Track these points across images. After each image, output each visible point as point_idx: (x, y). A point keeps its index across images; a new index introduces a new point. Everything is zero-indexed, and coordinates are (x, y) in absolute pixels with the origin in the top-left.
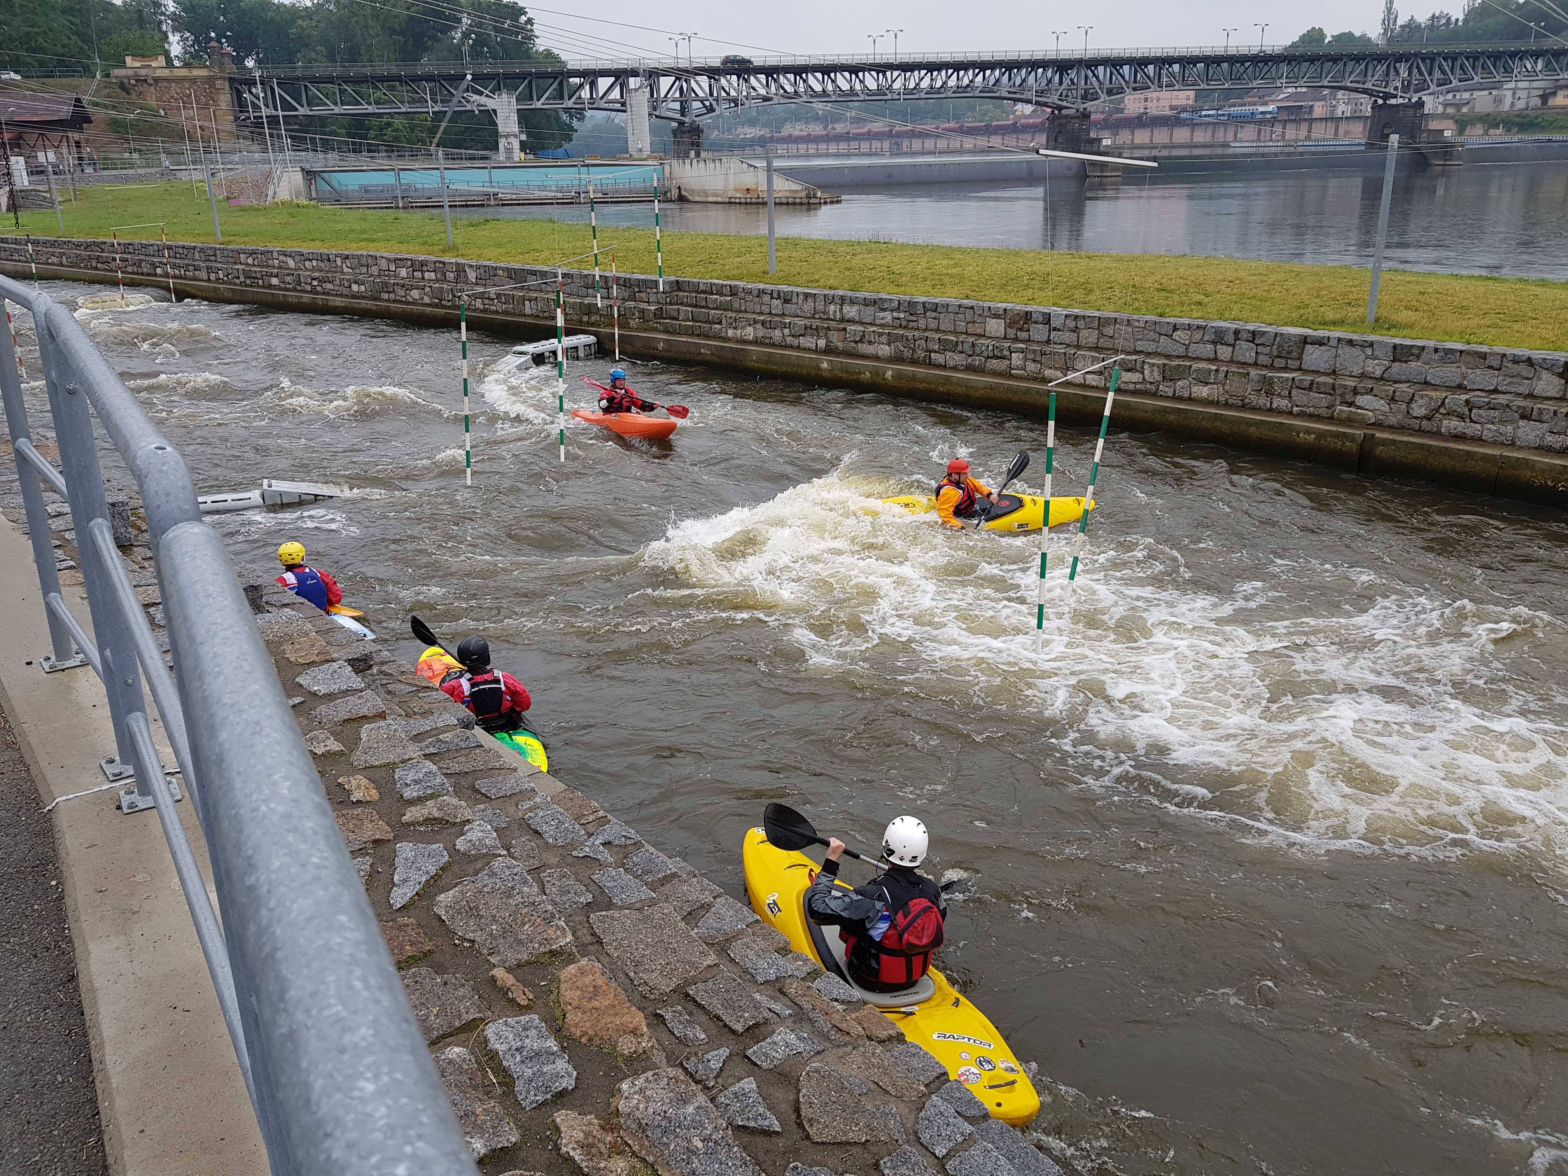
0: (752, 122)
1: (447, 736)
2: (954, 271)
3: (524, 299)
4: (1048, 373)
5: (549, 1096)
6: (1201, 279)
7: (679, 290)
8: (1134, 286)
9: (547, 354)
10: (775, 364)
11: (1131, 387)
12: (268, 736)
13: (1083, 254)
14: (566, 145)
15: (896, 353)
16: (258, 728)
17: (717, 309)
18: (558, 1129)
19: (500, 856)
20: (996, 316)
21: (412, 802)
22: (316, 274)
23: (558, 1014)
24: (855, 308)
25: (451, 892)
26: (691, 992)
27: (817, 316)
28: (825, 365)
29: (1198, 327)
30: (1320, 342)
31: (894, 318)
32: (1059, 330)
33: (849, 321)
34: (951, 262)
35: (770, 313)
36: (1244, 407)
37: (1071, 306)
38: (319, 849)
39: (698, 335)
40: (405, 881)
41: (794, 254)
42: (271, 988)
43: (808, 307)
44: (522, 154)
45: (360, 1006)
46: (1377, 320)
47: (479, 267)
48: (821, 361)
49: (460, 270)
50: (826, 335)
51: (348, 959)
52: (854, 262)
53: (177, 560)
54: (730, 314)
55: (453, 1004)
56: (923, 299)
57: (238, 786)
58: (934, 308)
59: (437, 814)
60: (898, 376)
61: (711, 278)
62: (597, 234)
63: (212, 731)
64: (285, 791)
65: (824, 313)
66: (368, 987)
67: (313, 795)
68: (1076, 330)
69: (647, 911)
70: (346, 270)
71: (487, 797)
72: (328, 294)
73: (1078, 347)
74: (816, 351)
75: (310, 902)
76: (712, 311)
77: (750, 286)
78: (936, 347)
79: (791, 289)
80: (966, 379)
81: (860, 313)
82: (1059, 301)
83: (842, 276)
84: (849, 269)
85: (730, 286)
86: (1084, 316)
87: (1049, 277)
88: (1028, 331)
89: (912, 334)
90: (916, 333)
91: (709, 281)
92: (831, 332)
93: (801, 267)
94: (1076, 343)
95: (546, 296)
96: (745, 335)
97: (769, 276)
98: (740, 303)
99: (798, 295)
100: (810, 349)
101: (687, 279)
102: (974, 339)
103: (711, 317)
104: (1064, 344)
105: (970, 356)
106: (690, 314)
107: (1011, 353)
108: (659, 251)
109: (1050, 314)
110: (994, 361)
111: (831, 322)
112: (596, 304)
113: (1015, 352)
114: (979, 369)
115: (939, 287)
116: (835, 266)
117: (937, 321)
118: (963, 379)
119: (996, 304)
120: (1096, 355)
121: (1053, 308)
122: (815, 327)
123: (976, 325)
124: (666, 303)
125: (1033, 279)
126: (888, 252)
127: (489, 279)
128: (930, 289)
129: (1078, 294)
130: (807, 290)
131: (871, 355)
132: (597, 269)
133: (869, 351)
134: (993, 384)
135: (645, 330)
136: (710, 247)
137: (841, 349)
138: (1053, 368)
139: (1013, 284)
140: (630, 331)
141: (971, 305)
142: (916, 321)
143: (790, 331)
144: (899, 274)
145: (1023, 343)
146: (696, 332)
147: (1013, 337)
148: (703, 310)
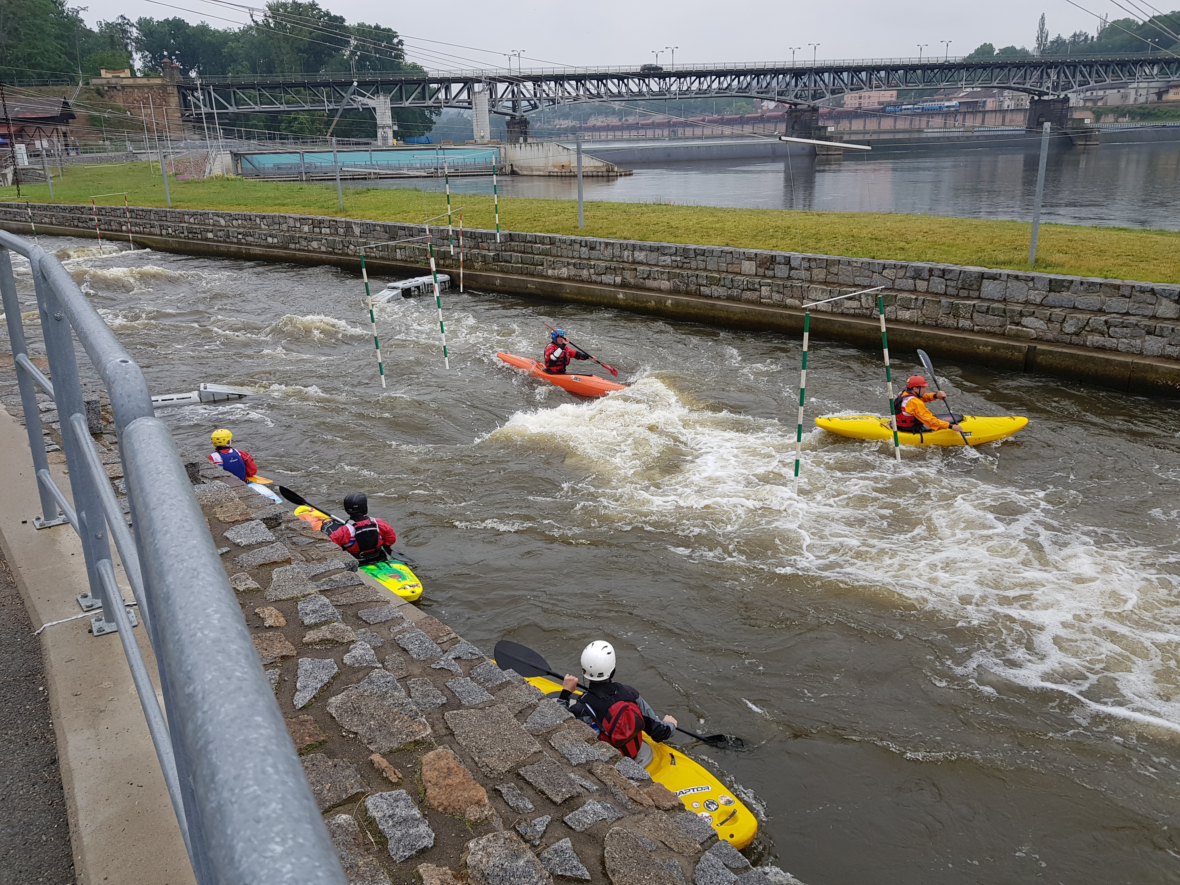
0: (566, 116)
1: (337, 577)
2: (717, 225)
3: (396, 248)
4: (789, 301)
5: (414, 852)
6: (904, 230)
7: (512, 240)
8: (853, 236)
9: (413, 289)
10: (584, 295)
11: (852, 311)
12: (203, 579)
13: (814, 212)
14: (427, 134)
15: (674, 287)
16: (196, 574)
17: (540, 254)
18: (420, 878)
19: (377, 668)
20: (750, 259)
21: (310, 627)
22: (241, 230)
23: (421, 789)
24: (644, 253)
25: (339, 696)
26: (521, 773)
27: (615, 259)
28: (621, 296)
29: (902, 267)
30: (994, 278)
31: (672, 261)
32: (797, 269)
33: (639, 263)
34: (716, 219)
35: (580, 258)
36: (937, 326)
37: (806, 251)
38: (241, 666)
39: (526, 274)
40: (305, 687)
41: (598, 214)
42: (205, 772)
43: (608, 252)
44: (395, 141)
45: (272, 786)
46: (1036, 261)
47: (362, 224)
48: (618, 293)
49: (348, 226)
50: (622, 274)
51: (262, 750)
52: (642, 219)
53: (136, 446)
54: (550, 258)
55: (340, 781)
56: (693, 247)
57: (180, 618)
58: (702, 253)
59: (329, 637)
60: (676, 304)
61: (535, 232)
62: (451, 199)
63: (161, 575)
64: (216, 622)
65: (620, 257)
66: (277, 772)
67: (237, 625)
68: (809, 269)
69: (488, 710)
70: (263, 227)
71: (366, 622)
72: (250, 245)
73: (811, 281)
74: (615, 285)
75: (234, 706)
76: (536, 256)
77: (565, 238)
78: (704, 282)
79: (595, 239)
80: (728, 306)
81: (647, 257)
82: (797, 248)
83: (633, 230)
84: (638, 224)
85: (550, 237)
86: (815, 259)
87: (789, 230)
88: (774, 270)
89: (686, 273)
90: (689, 272)
91: (534, 234)
92: (625, 271)
93: (603, 223)
94: (809, 279)
95: (412, 246)
96: (561, 274)
97: (578, 230)
98: (557, 250)
99: (600, 244)
100: (609, 284)
101: (518, 233)
102: (732, 276)
103: (535, 261)
104: (800, 280)
105: (730, 289)
106: (520, 258)
107: (761, 286)
108: (496, 213)
109: (790, 257)
110: (748, 293)
111: (625, 264)
112: (450, 251)
113: (764, 286)
114: (737, 299)
115: (706, 238)
116: (628, 222)
117: (704, 263)
118: (725, 306)
119: (749, 250)
120: (825, 287)
121: (792, 253)
122: (613, 268)
123: (734, 266)
124: (502, 250)
125: (777, 231)
126: (668, 211)
127: (370, 233)
128: (699, 239)
129: (811, 242)
130: (607, 240)
131: (655, 289)
132: (450, 225)
133: (654, 286)
134: (748, 309)
135: (486, 270)
136: (534, 209)
137: (633, 284)
138: (792, 297)
139: (761, 236)
140: (475, 272)
141: (731, 250)
142: (689, 263)
143: (595, 271)
144: (676, 228)
145: (770, 279)
146: (524, 272)
147: (762, 274)
148: (529, 255)
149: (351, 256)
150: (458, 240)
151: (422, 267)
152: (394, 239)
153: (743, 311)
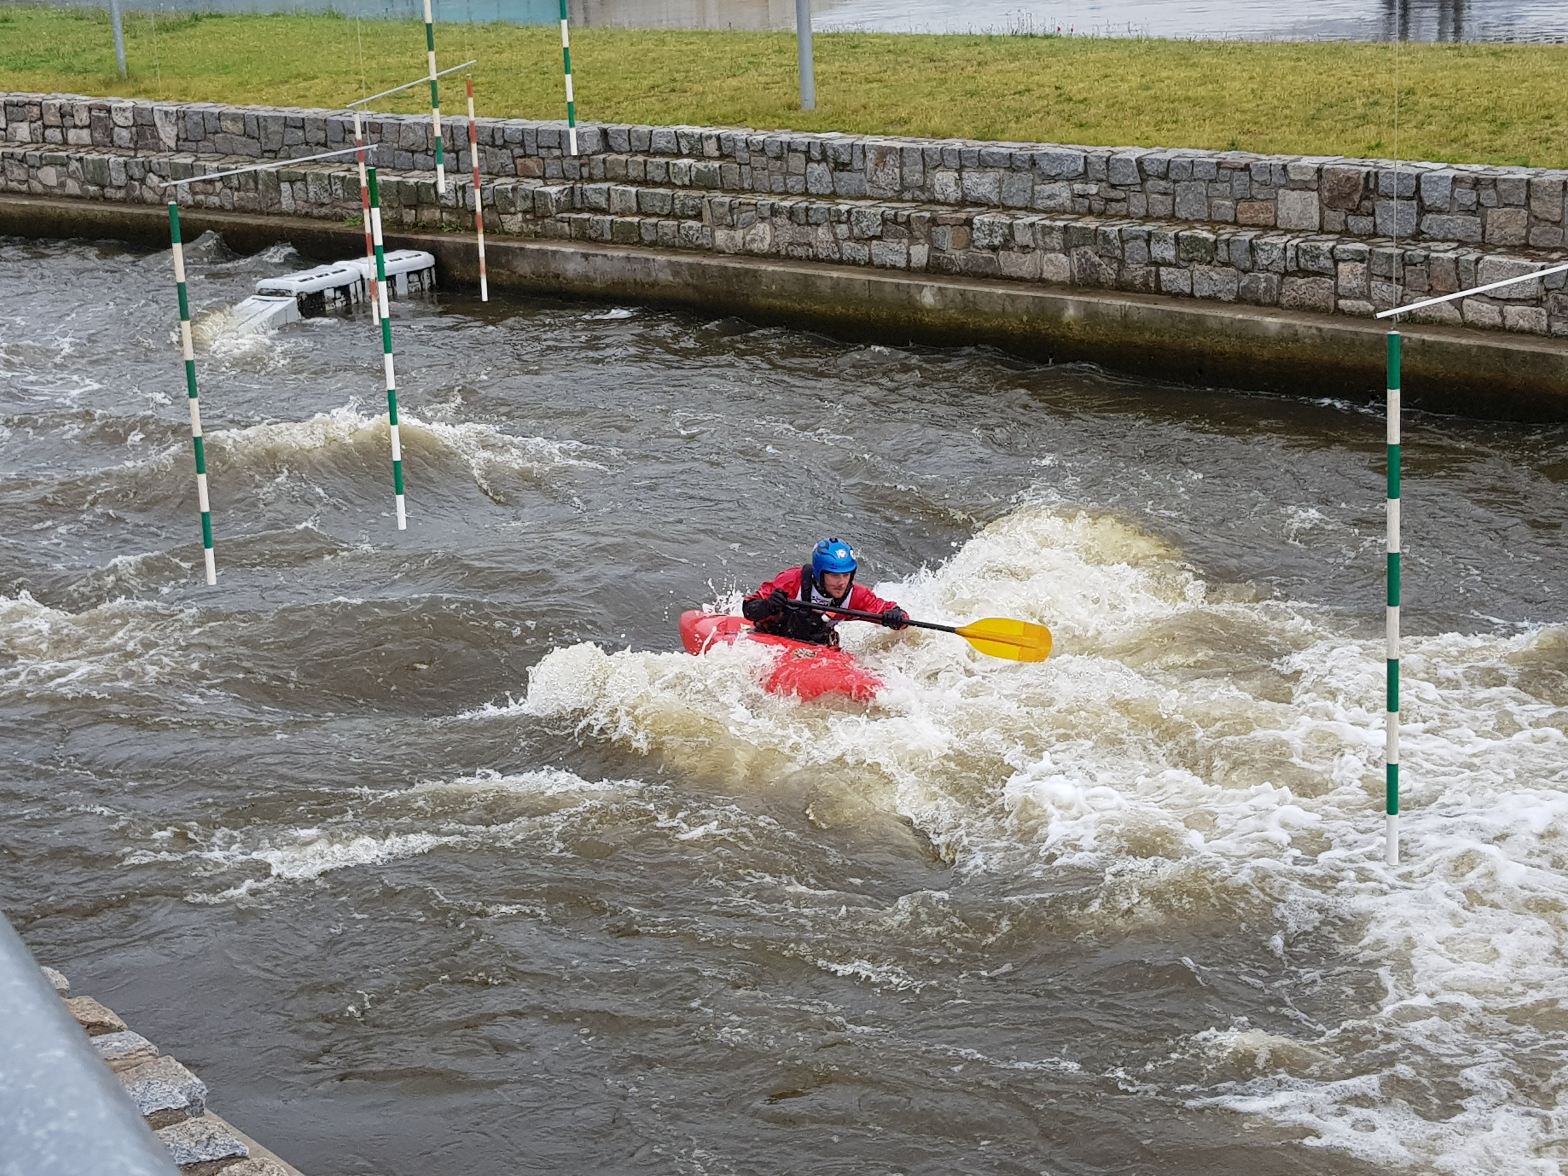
2: (1201, 91)
3: (278, 177)
7: (608, 148)
15: (1082, 269)
17: (691, 186)
20: (1301, 185)
24: (990, 176)
27: (907, 196)
28: (926, 300)
31: (1075, 196)
32: (1440, 211)
33: (976, 204)
34: (1195, 74)
35: (806, 193)
37: (1467, 158)
39: (653, 244)
41: (853, 67)
43: (888, 177)
47: (182, 116)
48: (921, 290)
49: (143, 123)
50: (929, 237)
52: (982, 79)
54: (718, 197)
56: (1133, 153)
60: (1091, 318)
61: (676, 122)
65: (922, 188)
74: (909, 270)
76: (681, 193)
77: (761, 138)
78: (1170, 254)
79: (848, 140)
80: (1240, 320)
81: (1000, 187)
82: (1437, 149)
83: (957, 110)
84: (972, 94)
85: (718, 138)
86: (1495, 180)
87: (1413, 98)
88: (1373, 214)
89: (1116, 228)
90: (1125, 225)
91: (673, 129)
92: (939, 229)
93: (868, 92)
94: (1479, 238)
95: (326, 172)
96: (753, 240)
97: (800, 114)
98: (741, 174)
99: (864, 153)
100: (894, 267)
101: (625, 127)
102: (1252, 234)
103: (678, 205)
104: (1452, 241)
105: (1245, 272)
106: (634, 199)
107: (1336, 262)
108: (567, 71)
109: (1418, 177)
110: (1300, 281)
111: (938, 208)
112: (435, 185)
113: (1344, 261)
114: (1268, 300)
115: (1169, 126)
116: (942, 89)
117: (1169, 199)
118: (1232, 321)
119: (1299, 160)
120: (1526, 262)
121: (1425, 164)
122: (904, 219)
123: (1257, 205)
124: (581, 178)
125: (1376, 103)
126: (1054, 56)
127: (205, 139)
128: (1150, 131)
129: (1478, 133)
130: (883, 142)
131: (1028, 277)
132: (436, 111)
133: (1024, 268)
134: (1301, 330)
135: (538, 237)
136: (670, 58)
137: (962, 263)
138: (1431, 292)
139: (1332, 116)
140: (505, 240)
141: (1244, 162)
142: (1124, 200)
143: (851, 230)
144: (1081, 102)
145: (1362, 241)
146: (647, 238)
147: (1339, 228)
148: (661, 191)
149: (152, 204)
150: (457, 153)
151: (352, 230)
152: (272, 155)
153: (1286, 333)
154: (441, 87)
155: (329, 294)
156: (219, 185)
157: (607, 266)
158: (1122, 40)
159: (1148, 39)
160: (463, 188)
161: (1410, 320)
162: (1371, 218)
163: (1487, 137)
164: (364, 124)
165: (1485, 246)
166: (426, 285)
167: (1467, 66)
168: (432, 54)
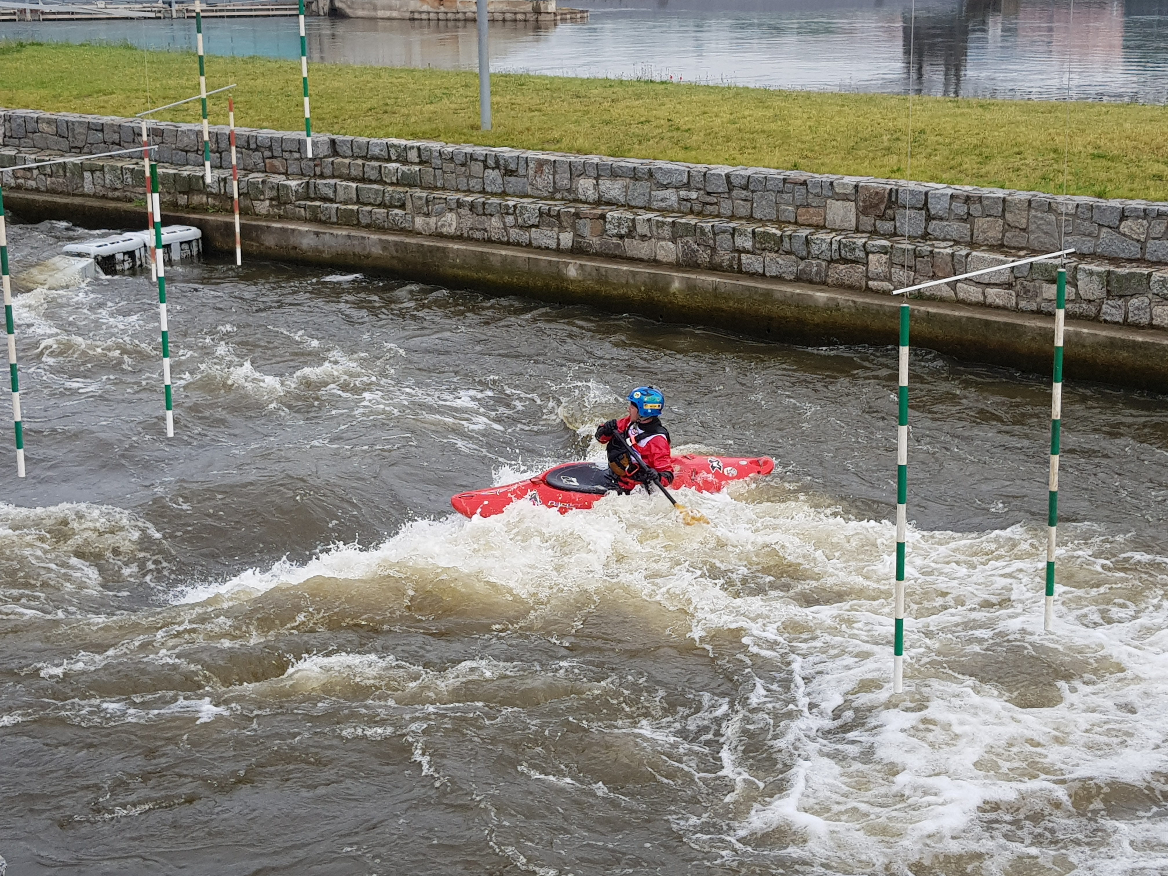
2: (773, 126)
3: (82, 168)
7: (336, 153)
8: (1055, 151)
15: (685, 254)
17: (397, 184)
20: (843, 197)
24: (619, 183)
27: (558, 196)
28: (572, 273)
29: (1160, 214)
31: (681, 200)
32: (941, 219)
33: (609, 203)
34: (769, 113)
35: (483, 192)
37: (959, 181)
39: (369, 226)
41: (520, 99)
43: (544, 181)
47: (8, 119)
48: (567, 266)
50: (573, 227)
52: (614, 112)
54: (418, 192)
56: (723, 170)
60: (691, 290)
61: (387, 136)
65: (569, 190)
74: (559, 251)
76: (390, 189)
77: (451, 150)
78: (749, 245)
79: (516, 153)
80: (798, 294)
81: (626, 192)
82: (940, 173)
83: (597, 134)
84: (607, 123)
85: (419, 149)
86: (980, 197)
87: (923, 136)
88: (894, 219)
89: (710, 224)
90: (716, 222)
91: (385, 140)
92: (581, 221)
93: (531, 119)
94: (969, 239)
95: (119, 165)
96: (443, 226)
97: (480, 132)
98: (435, 176)
99: (527, 162)
100: (547, 248)
101: (348, 138)
102: (808, 232)
103: (387, 198)
104: (950, 240)
105: (802, 259)
106: (354, 192)
107: (867, 254)
108: (306, 95)
109: (926, 194)
110: (842, 267)
111: (581, 205)
112: (203, 177)
113: (873, 253)
114: (818, 280)
115: (750, 151)
116: (586, 118)
117: (749, 204)
118: (793, 295)
119: (842, 178)
120: (1002, 257)
121: (931, 184)
122: (555, 213)
123: (811, 210)
124: (315, 175)
125: (898, 139)
126: (667, 96)
127: (26, 137)
128: (736, 154)
129: (969, 163)
130: (541, 156)
131: (646, 258)
132: (205, 121)
133: (643, 251)
134: (841, 302)
135: (281, 218)
136: (384, 88)
137: (598, 247)
138: (934, 277)
139: (866, 148)
140: (255, 220)
141: (803, 178)
142: (716, 204)
143: (516, 220)
144: (686, 131)
145: (886, 239)
146: (364, 221)
147: (870, 229)
148: (375, 186)
150: (221, 153)
151: (138, 209)
152: (78, 150)
153: (831, 304)
154: (209, 104)
155: (119, 257)
156: (36, 172)
157: (332, 242)
158: (717, 87)
159: (736, 87)
160: (225, 180)
161: (919, 297)
162: (892, 223)
163: (975, 166)
164: (148, 130)
165: (973, 245)
166: (195, 253)
167: (962, 114)
168: (203, 79)
